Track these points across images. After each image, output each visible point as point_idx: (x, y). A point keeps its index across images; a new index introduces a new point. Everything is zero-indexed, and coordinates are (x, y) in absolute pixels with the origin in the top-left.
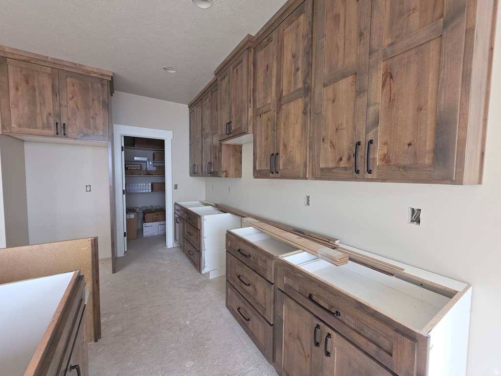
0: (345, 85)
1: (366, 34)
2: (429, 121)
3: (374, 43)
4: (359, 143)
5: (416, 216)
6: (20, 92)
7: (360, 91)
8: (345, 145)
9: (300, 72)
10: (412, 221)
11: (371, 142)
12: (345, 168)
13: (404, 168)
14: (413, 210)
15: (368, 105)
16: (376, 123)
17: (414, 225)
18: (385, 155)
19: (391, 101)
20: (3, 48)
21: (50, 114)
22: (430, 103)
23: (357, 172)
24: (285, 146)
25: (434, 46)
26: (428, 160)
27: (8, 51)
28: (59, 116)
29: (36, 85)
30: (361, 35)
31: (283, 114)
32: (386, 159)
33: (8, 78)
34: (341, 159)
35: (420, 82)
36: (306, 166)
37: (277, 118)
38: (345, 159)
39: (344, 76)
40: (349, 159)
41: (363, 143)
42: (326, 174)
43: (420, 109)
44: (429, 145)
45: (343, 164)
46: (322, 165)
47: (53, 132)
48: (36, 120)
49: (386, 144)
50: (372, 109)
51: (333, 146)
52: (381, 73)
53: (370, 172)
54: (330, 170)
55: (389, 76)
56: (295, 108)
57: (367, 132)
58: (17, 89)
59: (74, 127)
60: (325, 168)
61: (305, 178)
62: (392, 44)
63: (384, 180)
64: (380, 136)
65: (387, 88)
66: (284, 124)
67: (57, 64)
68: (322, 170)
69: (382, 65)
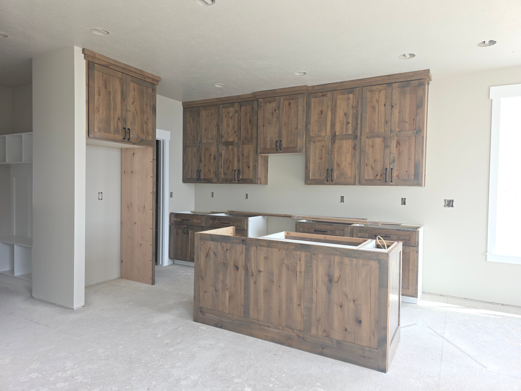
0: (378, 141)
1: (389, 122)
2: (413, 164)
3: (393, 128)
4: (386, 169)
5: (404, 202)
6: (101, 97)
7: (386, 146)
8: (379, 168)
9: (350, 125)
10: (402, 204)
11: (392, 169)
12: (380, 180)
13: (405, 180)
14: (402, 199)
15: (390, 153)
16: (394, 161)
17: (403, 205)
18: (398, 175)
19: (399, 154)
20: (95, 55)
21: (119, 119)
22: (413, 158)
23: (386, 182)
24: (338, 165)
25: (413, 138)
26: (412, 178)
27: (98, 57)
28: (125, 121)
29: (111, 90)
30: (386, 122)
31: (336, 145)
32: (398, 176)
33: (94, 82)
34: (377, 175)
35: (409, 149)
36: (355, 178)
37: (332, 147)
38: (379, 175)
39: (378, 137)
40: (381, 175)
41: (388, 169)
42: (369, 182)
43: (410, 159)
44: (413, 173)
45: (378, 178)
46: (366, 178)
47: (120, 137)
48: (110, 124)
49: (398, 170)
50: (392, 155)
51: (372, 168)
52: (395, 141)
53: (392, 182)
54: (371, 180)
55: (398, 143)
56: (347, 145)
57: (390, 164)
58: (99, 94)
59: (134, 131)
60: (369, 179)
61: (354, 184)
62: (399, 131)
63: (397, 185)
64: (396, 167)
65: (398, 148)
66: (338, 152)
67: (125, 69)
68: (366, 180)
69: (396, 138)
